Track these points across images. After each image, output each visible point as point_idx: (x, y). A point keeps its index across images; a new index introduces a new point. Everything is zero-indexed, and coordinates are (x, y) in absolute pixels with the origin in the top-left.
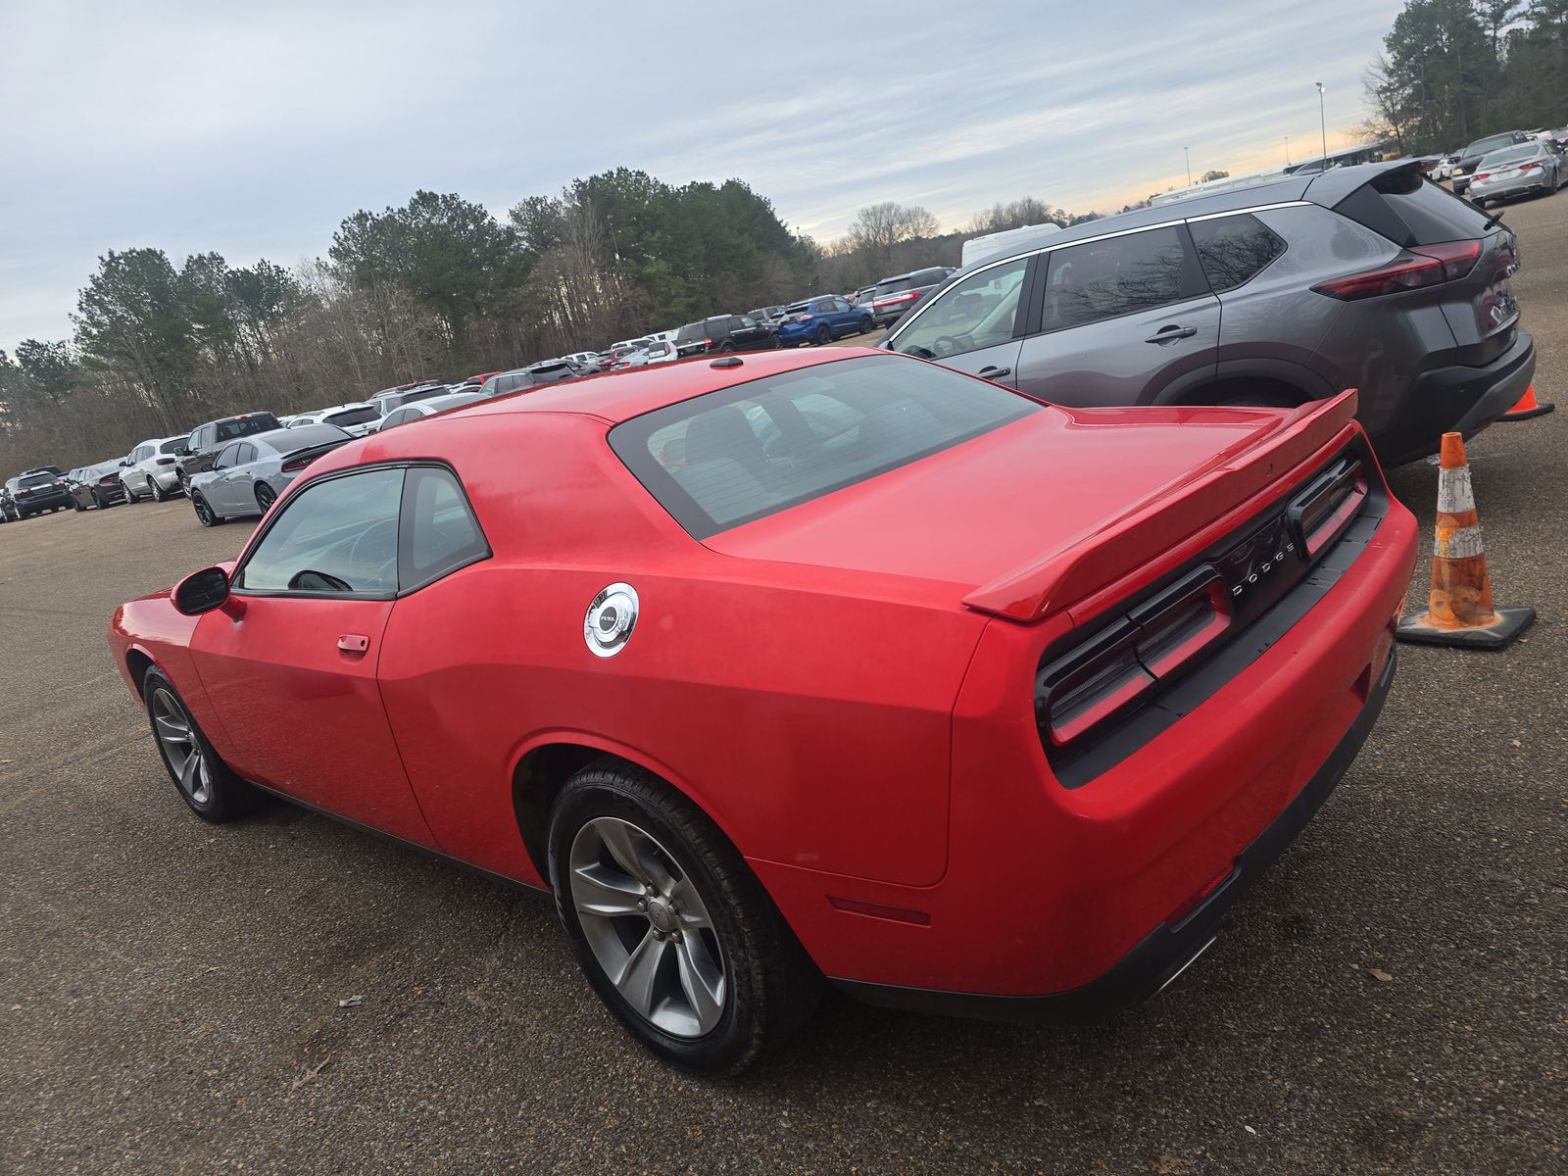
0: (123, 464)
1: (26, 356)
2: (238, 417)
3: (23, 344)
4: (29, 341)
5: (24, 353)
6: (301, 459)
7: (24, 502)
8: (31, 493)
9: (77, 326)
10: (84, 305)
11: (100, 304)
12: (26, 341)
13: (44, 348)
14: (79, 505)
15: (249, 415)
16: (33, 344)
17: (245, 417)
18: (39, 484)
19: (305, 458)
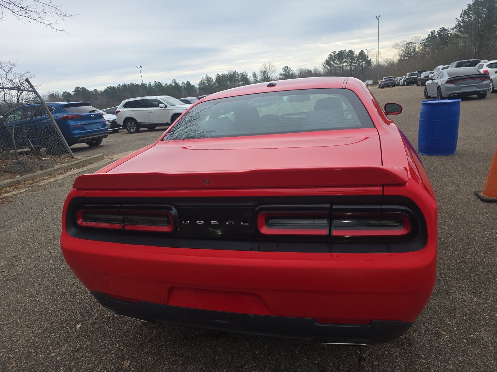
0: (431, 73)
1: (440, 33)
2: (466, 61)
3: (440, 29)
4: (443, 27)
5: (439, 32)
6: (453, 80)
7: (408, 81)
8: (411, 78)
9: (457, 23)
10: (462, 15)
11: (468, 15)
12: (441, 28)
13: (446, 30)
14: (418, 84)
15: (471, 60)
16: (443, 29)
17: (469, 61)
18: (414, 76)
19: (455, 80)
